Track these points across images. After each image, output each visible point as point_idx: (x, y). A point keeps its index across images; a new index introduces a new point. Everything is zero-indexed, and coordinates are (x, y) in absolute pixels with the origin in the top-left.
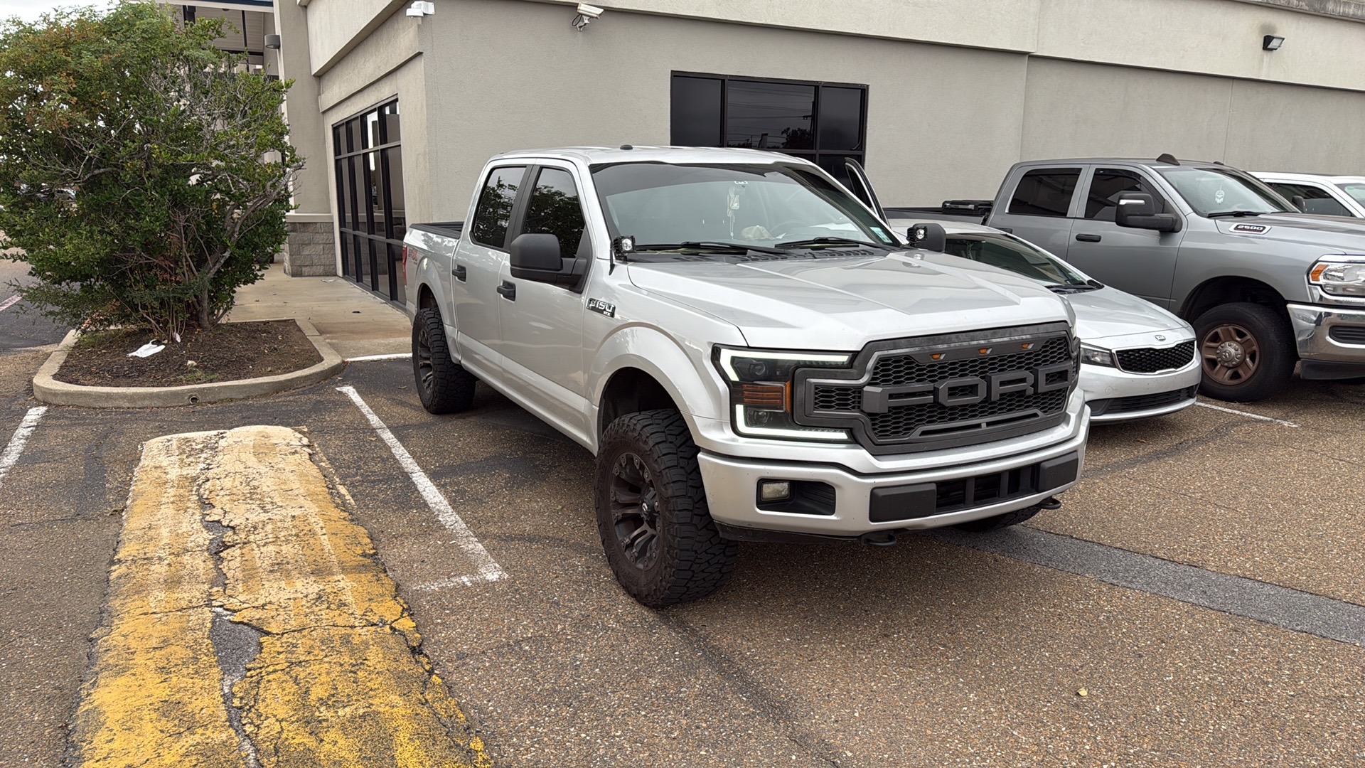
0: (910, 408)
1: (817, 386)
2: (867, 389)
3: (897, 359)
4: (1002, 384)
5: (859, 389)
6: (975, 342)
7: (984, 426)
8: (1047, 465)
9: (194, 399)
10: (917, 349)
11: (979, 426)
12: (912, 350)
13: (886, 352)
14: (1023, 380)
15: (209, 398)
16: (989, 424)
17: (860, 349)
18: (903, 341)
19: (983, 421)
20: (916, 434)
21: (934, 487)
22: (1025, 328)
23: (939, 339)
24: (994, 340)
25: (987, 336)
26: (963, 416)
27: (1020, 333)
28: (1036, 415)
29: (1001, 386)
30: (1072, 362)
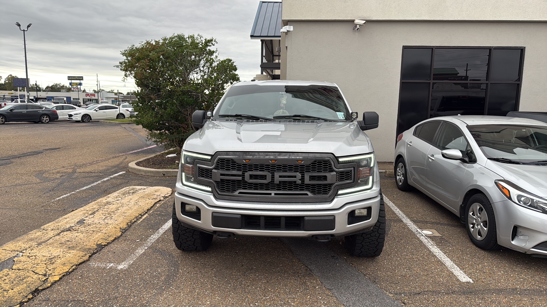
0: (234, 181)
1: (199, 168)
2: (214, 170)
3: (228, 160)
4: (280, 177)
5: (211, 170)
6: (268, 157)
7: (273, 195)
8: (306, 218)
9: (164, 175)
10: (237, 156)
11: (270, 194)
12: (234, 156)
13: (222, 156)
14: (295, 177)
15: (168, 175)
16: (275, 194)
17: (213, 154)
18: (231, 153)
19: (273, 192)
20: (236, 193)
21: (239, 216)
22: (300, 154)
23: (249, 154)
24: (279, 157)
25: (275, 155)
26: (262, 189)
27: (296, 156)
28: (307, 194)
29: (279, 178)
30: (335, 173)
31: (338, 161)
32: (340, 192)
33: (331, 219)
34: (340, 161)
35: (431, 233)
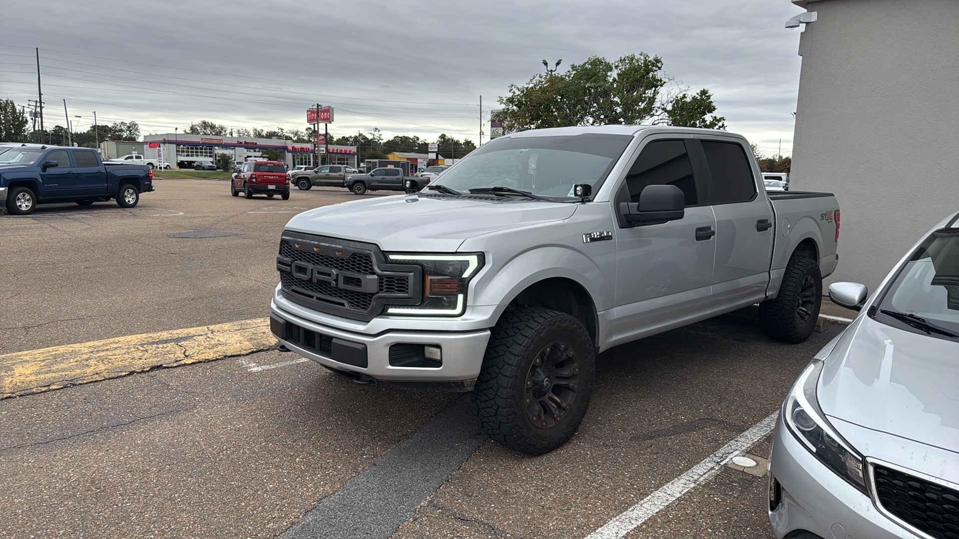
6: (313, 242)
7: (315, 299)
8: (334, 341)
11: (312, 297)
14: (329, 275)
16: (318, 298)
19: (315, 295)
20: (290, 290)
21: (281, 321)
22: (341, 241)
23: (301, 236)
24: (321, 244)
25: (320, 240)
26: (307, 288)
27: (337, 243)
28: (343, 305)
29: (318, 274)
30: (375, 277)
31: (386, 258)
32: (391, 311)
33: (358, 349)
34: (391, 259)
35: (753, 463)
